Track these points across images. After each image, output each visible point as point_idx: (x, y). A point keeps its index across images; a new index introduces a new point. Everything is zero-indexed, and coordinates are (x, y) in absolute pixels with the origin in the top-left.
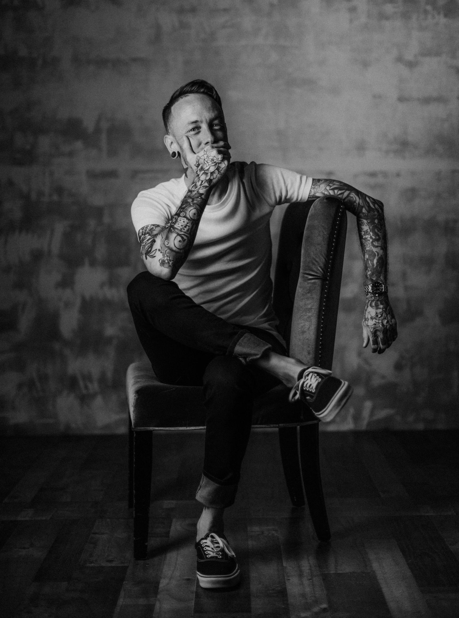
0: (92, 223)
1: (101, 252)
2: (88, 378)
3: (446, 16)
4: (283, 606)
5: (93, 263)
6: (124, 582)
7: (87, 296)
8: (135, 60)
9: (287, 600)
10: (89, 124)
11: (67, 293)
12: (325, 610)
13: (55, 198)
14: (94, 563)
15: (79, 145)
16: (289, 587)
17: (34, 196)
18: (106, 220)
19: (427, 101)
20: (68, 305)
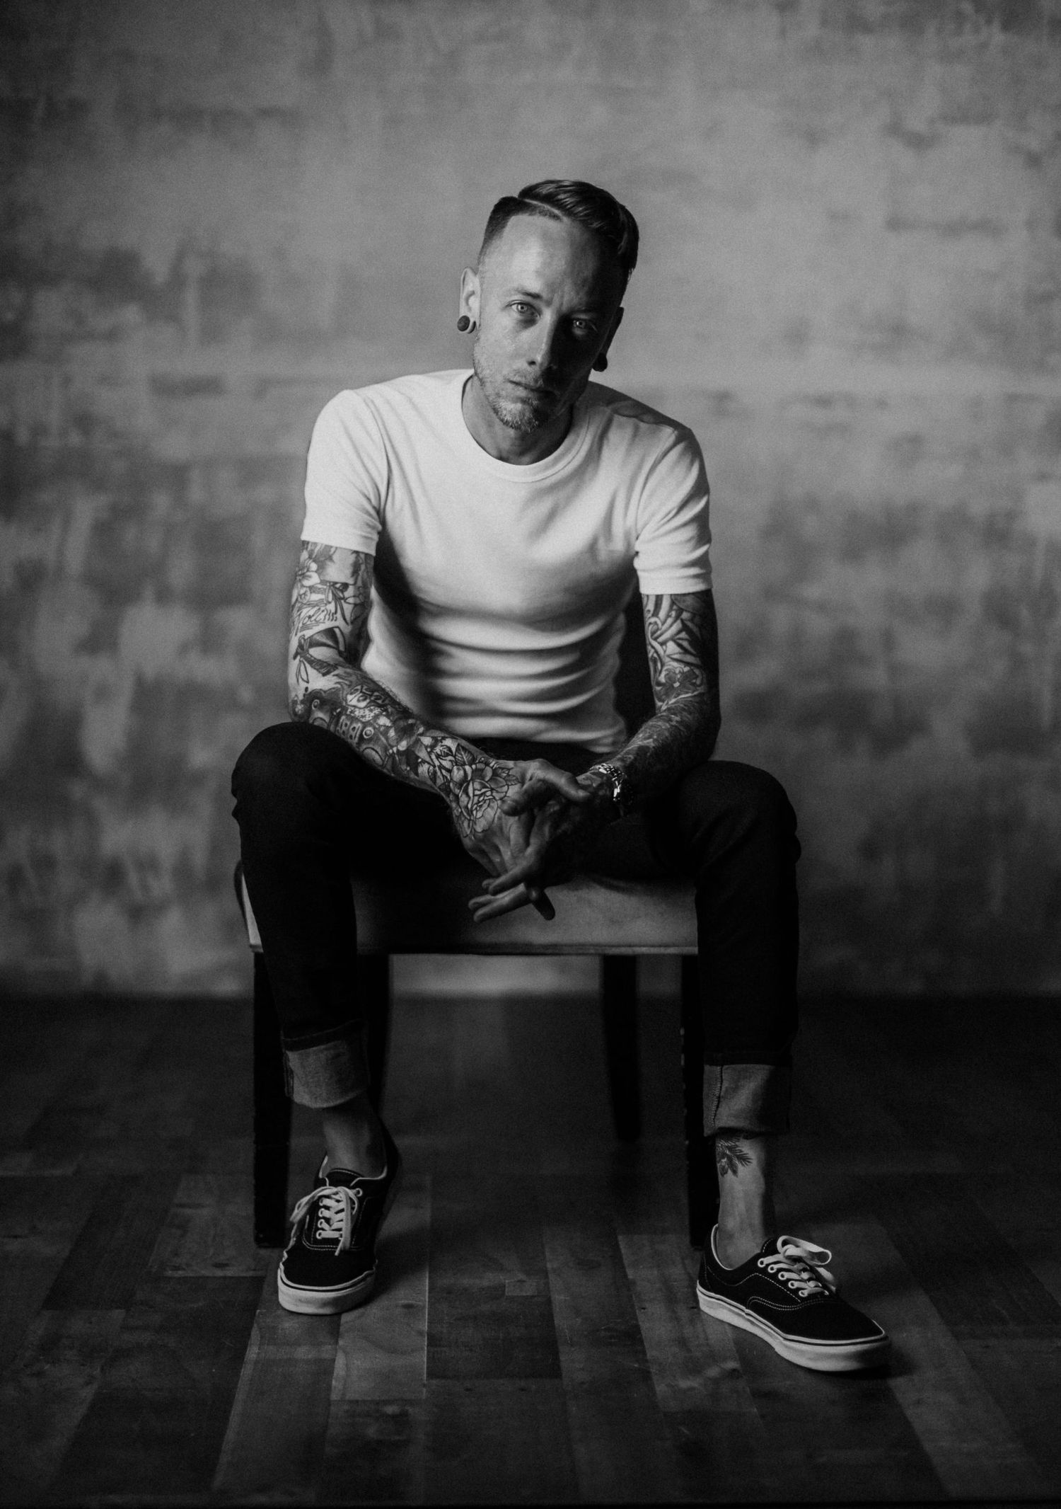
0: (161, 502)
1: (182, 570)
2: (149, 864)
3: (1006, 27)
4: (636, 1365)
5: (164, 596)
6: (258, 1311)
7: (150, 672)
8: (266, 113)
9: (644, 1353)
10: (157, 264)
11: (100, 668)
12: (733, 1374)
13: (75, 439)
14: (184, 1269)
15: (131, 314)
16: (645, 1326)
17: (23, 436)
18: (196, 494)
19: (953, 230)
20: (103, 693)
